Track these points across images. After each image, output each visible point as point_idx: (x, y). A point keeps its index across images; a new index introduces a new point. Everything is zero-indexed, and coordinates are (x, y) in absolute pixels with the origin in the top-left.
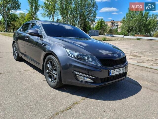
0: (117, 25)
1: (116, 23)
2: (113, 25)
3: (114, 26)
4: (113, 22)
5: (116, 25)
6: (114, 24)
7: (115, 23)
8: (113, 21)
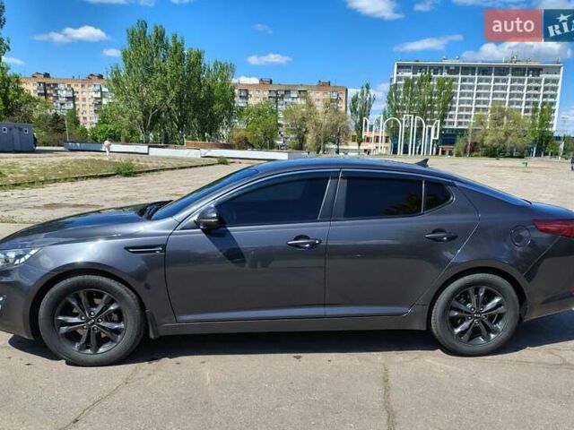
0: (70, 94)
1: (61, 86)
2: (51, 95)
3: (57, 98)
4: (47, 81)
5: (64, 94)
6: (56, 91)
7: (56, 85)
8: (47, 75)
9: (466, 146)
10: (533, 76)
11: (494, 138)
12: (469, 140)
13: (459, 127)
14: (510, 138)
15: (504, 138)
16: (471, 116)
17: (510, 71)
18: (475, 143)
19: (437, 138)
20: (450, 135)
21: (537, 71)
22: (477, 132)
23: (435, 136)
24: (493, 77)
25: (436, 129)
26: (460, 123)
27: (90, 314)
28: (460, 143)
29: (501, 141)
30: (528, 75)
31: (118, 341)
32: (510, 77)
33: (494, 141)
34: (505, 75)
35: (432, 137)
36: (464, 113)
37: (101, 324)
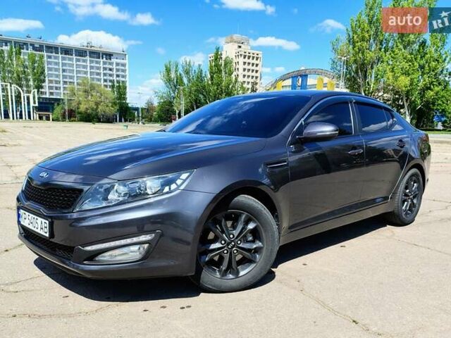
9: (65, 113)
10: (106, 59)
11: (87, 106)
12: (66, 108)
13: (52, 97)
14: (100, 107)
15: (95, 107)
16: (60, 88)
17: (88, 54)
18: (72, 110)
19: (37, 105)
20: (45, 103)
21: (109, 56)
22: (72, 102)
23: (35, 103)
24: (74, 57)
25: (34, 98)
26: (51, 94)
27: (229, 238)
28: (58, 110)
29: (92, 109)
30: (103, 58)
31: (258, 260)
32: (88, 58)
33: (87, 109)
34: (85, 56)
35: (32, 104)
36: (54, 85)
37: (240, 245)
